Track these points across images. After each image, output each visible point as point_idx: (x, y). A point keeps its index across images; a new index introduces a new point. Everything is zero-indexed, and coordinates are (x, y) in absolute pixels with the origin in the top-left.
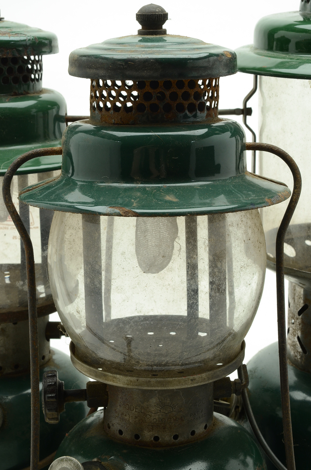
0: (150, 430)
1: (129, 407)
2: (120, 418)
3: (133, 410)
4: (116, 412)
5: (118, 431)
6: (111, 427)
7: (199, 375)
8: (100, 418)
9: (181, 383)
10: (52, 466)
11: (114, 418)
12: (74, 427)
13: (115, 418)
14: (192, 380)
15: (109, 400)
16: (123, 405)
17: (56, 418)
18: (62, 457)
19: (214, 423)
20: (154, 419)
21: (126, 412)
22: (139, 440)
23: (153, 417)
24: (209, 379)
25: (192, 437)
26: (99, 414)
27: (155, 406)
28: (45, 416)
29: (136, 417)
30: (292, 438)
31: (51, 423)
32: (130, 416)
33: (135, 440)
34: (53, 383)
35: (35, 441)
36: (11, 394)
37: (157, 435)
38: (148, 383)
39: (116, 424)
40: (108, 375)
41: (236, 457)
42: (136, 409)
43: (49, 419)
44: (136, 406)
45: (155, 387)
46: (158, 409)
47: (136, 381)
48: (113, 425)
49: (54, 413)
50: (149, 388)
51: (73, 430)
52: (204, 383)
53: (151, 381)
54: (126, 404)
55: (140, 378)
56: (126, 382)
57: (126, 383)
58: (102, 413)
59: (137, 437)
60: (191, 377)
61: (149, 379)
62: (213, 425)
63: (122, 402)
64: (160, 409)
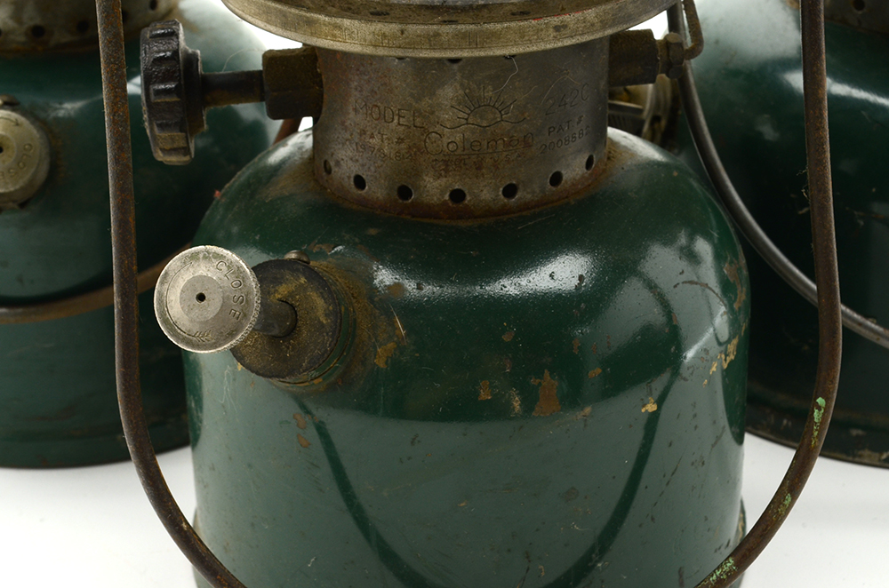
0: (441, 175)
1: (380, 114)
2: (357, 144)
3: (392, 121)
4: (346, 129)
5: (352, 179)
6: (335, 169)
7: (577, 15)
8: (304, 150)
9: (527, 38)
10: (166, 273)
11: (341, 146)
12: (236, 176)
13: (344, 144)
14: (557, 28)
15: (325, 96)
16: (364, 109)
17: (184, 148)
18: (193, 249)
19: (610, 152)
20: (449, 143)
21: (374, 125)
22: (410, 201)
23: (449, 138)
24: (604, 25)
25: (554, 189)
26: (300, 140)
27: (452, 107)
28: (152, 145)
29: (400, 140)
30: (830, 183)
31: (170, 161)
32: (384, 137)
33: (400, 201)
34: (169, 54)
35: (121, 207)
36: (73, 97)
37: (460, 187)
38: (433, 41)
39: (347, 162)
40: (318, 20)
41: (668, 241)
42: (400, 116)
43: (163, 150)
44: (399, 110)
45: (452, 49)
46: (461, 115)
47: (399, 34)
48: (338, 163)
49: (177, 134)
50: (437, 54)
51: (234, 182)
52: (592, 38)
53: (440, 32)
54: (371, 106)
55: (410, 26)
56: (369, 37)
57: (371, 42)
58: (308, 136)
59: (404, 192)
60: (555, 20)
61: (435, 27)
62: (606, 160)
63: (359, 101)
64: (466, 116)
